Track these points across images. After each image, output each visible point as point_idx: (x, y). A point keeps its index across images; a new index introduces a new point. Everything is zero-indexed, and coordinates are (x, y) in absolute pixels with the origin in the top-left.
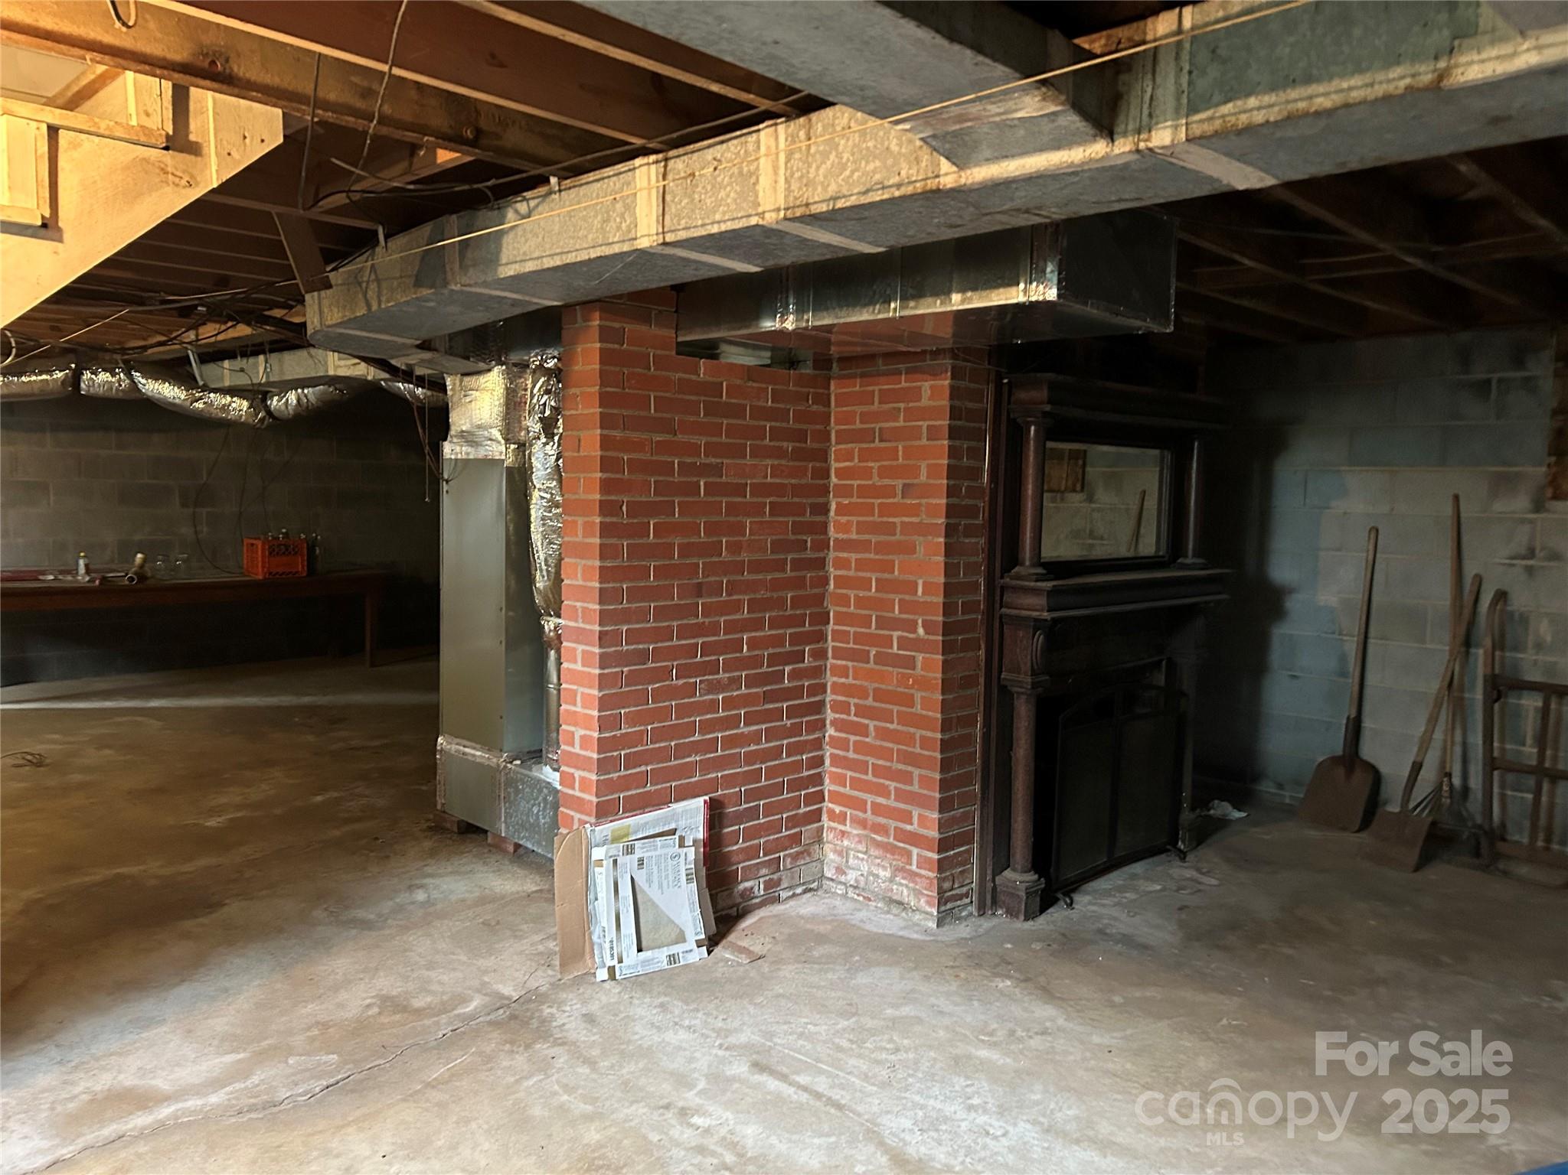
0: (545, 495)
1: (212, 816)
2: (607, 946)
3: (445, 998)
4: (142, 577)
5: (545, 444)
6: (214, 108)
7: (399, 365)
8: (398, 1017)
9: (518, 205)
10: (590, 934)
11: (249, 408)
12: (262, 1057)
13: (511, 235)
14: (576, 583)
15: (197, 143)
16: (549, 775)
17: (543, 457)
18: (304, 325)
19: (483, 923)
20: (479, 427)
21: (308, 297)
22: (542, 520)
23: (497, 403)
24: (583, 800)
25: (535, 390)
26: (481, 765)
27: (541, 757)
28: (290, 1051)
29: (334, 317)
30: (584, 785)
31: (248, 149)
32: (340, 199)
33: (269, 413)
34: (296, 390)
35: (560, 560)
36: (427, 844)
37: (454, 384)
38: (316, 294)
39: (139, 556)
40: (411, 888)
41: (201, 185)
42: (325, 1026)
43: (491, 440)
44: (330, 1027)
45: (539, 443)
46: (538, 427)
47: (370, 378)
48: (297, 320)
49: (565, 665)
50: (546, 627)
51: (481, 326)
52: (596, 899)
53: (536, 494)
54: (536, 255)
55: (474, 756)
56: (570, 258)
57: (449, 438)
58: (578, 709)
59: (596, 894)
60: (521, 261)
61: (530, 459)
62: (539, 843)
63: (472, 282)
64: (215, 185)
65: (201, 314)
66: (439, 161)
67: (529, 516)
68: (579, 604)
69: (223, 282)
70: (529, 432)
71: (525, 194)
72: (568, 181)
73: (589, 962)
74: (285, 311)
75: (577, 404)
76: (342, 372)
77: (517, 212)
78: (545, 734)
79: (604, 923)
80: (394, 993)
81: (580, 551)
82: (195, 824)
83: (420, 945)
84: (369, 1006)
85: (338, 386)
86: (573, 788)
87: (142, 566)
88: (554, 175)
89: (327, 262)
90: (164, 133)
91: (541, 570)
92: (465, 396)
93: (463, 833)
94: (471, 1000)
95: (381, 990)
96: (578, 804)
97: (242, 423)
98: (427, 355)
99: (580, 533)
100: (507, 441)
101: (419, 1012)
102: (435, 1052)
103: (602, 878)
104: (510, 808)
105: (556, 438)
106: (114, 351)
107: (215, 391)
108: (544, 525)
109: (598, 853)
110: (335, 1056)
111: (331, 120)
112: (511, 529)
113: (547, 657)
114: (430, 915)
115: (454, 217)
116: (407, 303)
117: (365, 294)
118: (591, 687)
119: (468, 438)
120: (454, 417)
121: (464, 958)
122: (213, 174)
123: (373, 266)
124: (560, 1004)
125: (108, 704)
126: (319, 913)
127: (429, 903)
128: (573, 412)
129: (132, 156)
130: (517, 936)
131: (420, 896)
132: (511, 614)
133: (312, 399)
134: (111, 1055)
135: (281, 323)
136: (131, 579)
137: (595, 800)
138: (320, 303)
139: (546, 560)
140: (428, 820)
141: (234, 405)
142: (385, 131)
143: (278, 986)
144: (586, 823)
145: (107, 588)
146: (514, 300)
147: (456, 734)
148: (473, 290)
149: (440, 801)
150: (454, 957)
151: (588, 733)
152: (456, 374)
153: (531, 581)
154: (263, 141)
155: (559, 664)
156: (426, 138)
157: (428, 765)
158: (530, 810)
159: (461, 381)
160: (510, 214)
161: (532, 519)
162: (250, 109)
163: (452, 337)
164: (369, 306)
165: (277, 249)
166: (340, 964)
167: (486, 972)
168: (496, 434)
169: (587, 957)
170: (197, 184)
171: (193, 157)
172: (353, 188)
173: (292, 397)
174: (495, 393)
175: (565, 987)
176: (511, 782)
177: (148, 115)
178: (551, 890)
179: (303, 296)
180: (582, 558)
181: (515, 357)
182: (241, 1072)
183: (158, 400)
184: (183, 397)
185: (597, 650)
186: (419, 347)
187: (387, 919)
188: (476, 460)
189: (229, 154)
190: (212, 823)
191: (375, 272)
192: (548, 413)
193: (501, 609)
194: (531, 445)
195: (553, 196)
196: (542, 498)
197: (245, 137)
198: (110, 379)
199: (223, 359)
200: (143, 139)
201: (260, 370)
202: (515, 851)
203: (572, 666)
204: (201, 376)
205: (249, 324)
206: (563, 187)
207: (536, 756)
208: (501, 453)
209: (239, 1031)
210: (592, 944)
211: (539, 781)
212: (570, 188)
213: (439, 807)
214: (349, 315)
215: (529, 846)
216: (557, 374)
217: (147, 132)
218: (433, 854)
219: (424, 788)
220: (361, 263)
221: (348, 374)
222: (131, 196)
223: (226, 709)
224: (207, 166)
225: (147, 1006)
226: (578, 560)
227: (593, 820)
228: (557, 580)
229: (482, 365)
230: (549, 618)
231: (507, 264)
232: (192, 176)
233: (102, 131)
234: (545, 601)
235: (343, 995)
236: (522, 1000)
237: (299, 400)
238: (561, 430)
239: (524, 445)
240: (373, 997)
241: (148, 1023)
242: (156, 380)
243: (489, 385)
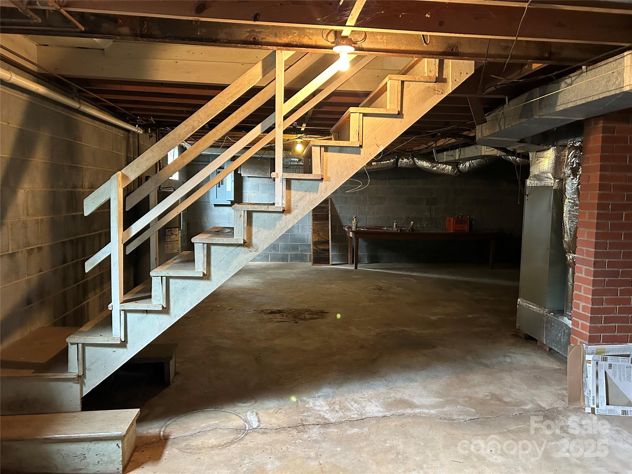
0: (571, 201)
1: (433, 316)
2: (591, 398)
3: (517, 401)
4: (413, 229)
5: (572, 179)
6: (452, 65)
7: (510, 150)
8: (498, 402)
9: (567, 80)
10: (583, 392)
11: (452, 169)
12: (448, 402)
13: (562, 93)
14: (584, 239)
15: (445, 78)
16: (567, 321)
17: (571, 185)
18: (475, 137)
19: (534, 376)
20: (543, 173)
21: (477, 127)
22: (569, 211)
23: (551, 162)
24: (582, 333)
25: (570, 157)
26: (536, 312)
27: (563, 313)
28: (458, 403)
29: (487, 133)
30: (583, 327)
31: (462, 77)
32: (493, 89)
33: (459, 170)
34: (469, 161)
35: (577, 228)
36: (512, 341)
37: (533, 156)
38: (480, 125)
39: (412, 222)
40: (504, 356)
41: (446, 93)
42: (471, 398)
43: (547, 178)
44: (472, 399)
45: (570, 178)
46: (569, 172)
47: (498, 155)
48: (472, 135)
49: (576, 274)
50: (568, 258)
51: (547, 131)
52: (587, 377)
53: (567, 201)
54: (574, 99)
55: (533, 308)
56: (590, 100)
57: (529, 178)
58: (582, 294)
59: (587, 374)
60: (566, 103)
61: (565, 185)
62: (561, 349)
63: (544, 114)
64: (450, 92)
65: (439, 136)
66: (533, 68)
67: (563, 210)
68: (584, 248)
69: (447, 124)
70: (565, 174)
71: (570, 75)
72: (591, 66)
73: (582, 403)
74: (468, 132)
75: (589, 162)
76: (487, 154)
77: (566, 83)
78: (565, 303)
79: (591, 388)
80: (497, 393)
81: (586, 225)
82: (427, 318)
83: (508, 378)
84: (486, 396)
85: (485, 159)
86: (578, 328)
87: (413, 226)
88: (584, 65)
89: (485, 113)
90: (435, 77)
91: (567, 233)
92: (537, 160)
93: (527, 339)
94: (528, 404)
95: (491, 391)
96: (580, 335)
97: (449, 174)
98: (522, 145)
99: (587, 217)
100: (555, 178)
101: (506, 403)
102: (512, 420)
103: (590, 369)
104: (548, 332)
105: (578, 176)
106: (409, 152)
107: (440, 163)
108: (570, 214)
109: (588, 357)
110: (474, 410)
111: (492, 61)
112: (554, 215)
113: (568, 271)
114: (511, 368)
115: (538, 89)
116: (516, 125)
117: (499, 124)
118: (589, 285)
119: (538, 177)
120: (532, 169)
121: (526, 388)
122: (450, 88)
123: (503, 112)
124: (568, 417)
125: (400, 273)
126: (469, 358)
127: (511, 363)
128: (587, 165)
129: (424, 87)
130: (548, 384)
131: (508, 360)
132: (552, 251)
133: (475, 164)
134: (401, 388)
135: (466, 137)
136: (409, 230)
137: (588, 334)
138: (481, 129)
139: (570, 229)
140: (512, 331)
141: (446, 168)
142: (512, 61)
143: (454, 379)
144: (584, 343)
145: (402, 233)
146: (562, 119)
147: (526, 298)
148: (544, 117)
149: (517, 325)
150: (521, 386)
151: (586, 304)
152: (534, 152)
153: (562, 237)
154: (467, 73)
155: (574, 273)
156: (529, 61)
157: (513, 309)
158: (557, 335)
159: (536, 154)
160: (563, 85)
161: (564, 211)
162: (463, 63)
163: (533, 137)
164: (500, 128)
165: (468, 110)
166: (476, 378)
167: (534, 395)
168: (550, 175)
169: (582, 401)
170: (444, 93)
171: (444, 84)
172: (497, 84)
173: (467, 164)
174: (551, 158)
175: (570, 411)
176: (549, 322)
177: (431, 72)
178: (566, 370)
179: (476, 126)
180: (588, 229)
181: (561, 143)
182: (441, 405)
183: (422, 167)
184: (430, 166)
185: (592, 269)
186: (519, 142)
187: (494, 366)
188: (540, 186)
189: (456, 80)
190: (433, 318)
191: (504, 115)
192: (575, 165)
193: (548, 249)
194: (566, 180)
195: (583, 74)
196: (570, 202)
197: (461, 73)
198: (407, 161)
199: (444, 151)
200: (429, 80)
201: (457, 154)
202: (549, 351)
203: (580, 275)
204: (437, 158)
205: (455, 139)
206: (587, 70)
207: (562, 312)
208: (552, 183)
209: (441, 391)
210: (584, 396)
211: (562, 323)
212: (592, 69)
213: (517, 327)
214: (492, 132)
215: (556, 350)
216: (580, 148)
217: (430, 78)
218: (514, 345)
219: (511, 319)
220: (498, 112)
221: (489, 154)
222: (424, 100)
223: (439, 279)
224: (448, 85)
225: (412, 375)
226: (586, 229)
227: (587, 343)
228: (574, 238)
229: (545, 147)
230: (569, 254)
231: (560, 105)
232: (443, 90)
233: (417, 80)
234: (568, 246)
235: (477, 389)
236: (550, 411)
237: (470, 165)
238: (580, 173)
239: (563, 180)
240: (488, 393)
241: (412, 381)
242: (421, 160)
243: (549, 155)
